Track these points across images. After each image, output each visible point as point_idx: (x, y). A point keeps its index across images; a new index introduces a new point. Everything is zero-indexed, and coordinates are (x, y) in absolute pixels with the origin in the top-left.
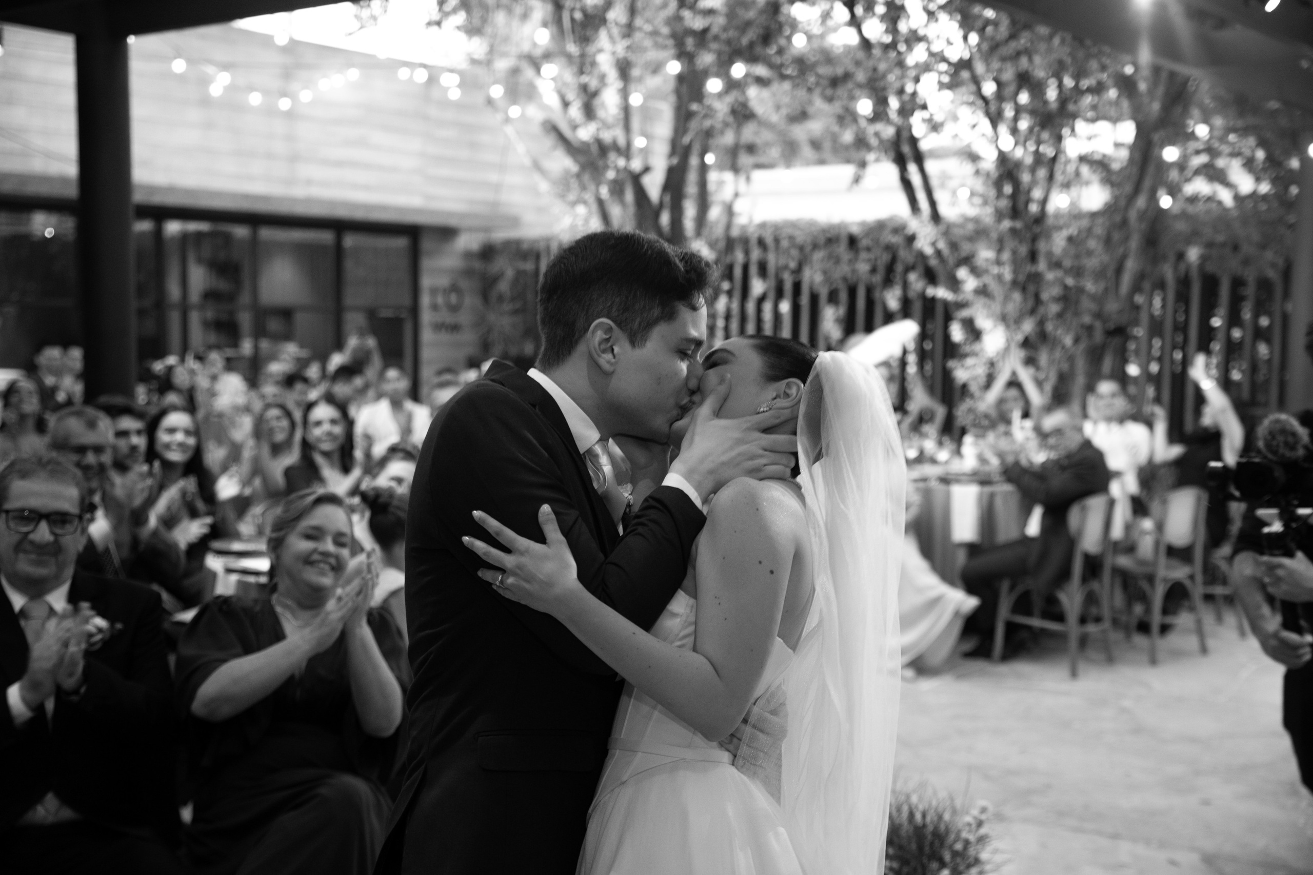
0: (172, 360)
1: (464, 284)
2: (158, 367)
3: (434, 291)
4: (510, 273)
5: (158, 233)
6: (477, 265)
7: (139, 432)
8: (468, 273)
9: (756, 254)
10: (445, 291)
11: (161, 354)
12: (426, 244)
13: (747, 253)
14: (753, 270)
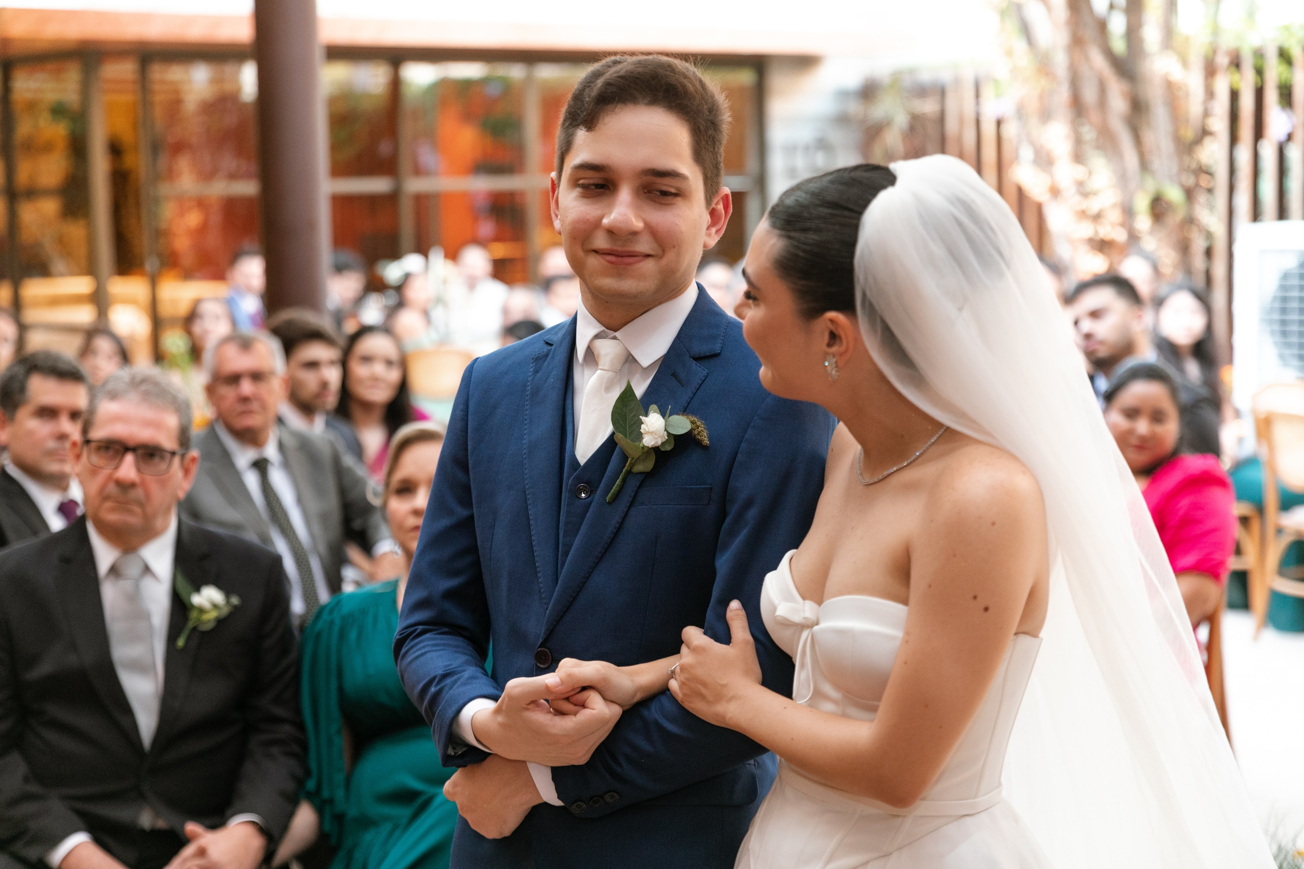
0: (412, 263)
1: (837, 136)
2: (392, 272)
3: (791, 149)
4: (901, 120)
5: (396, 84)
6: (854, 108)
7: (332, 363)
8: (842, 120)
9: (1274, 72)
10: (807, 148)
11: (395, 255)
12: (777, 81)
13: (1259, 72)
14: (1272, 97)
